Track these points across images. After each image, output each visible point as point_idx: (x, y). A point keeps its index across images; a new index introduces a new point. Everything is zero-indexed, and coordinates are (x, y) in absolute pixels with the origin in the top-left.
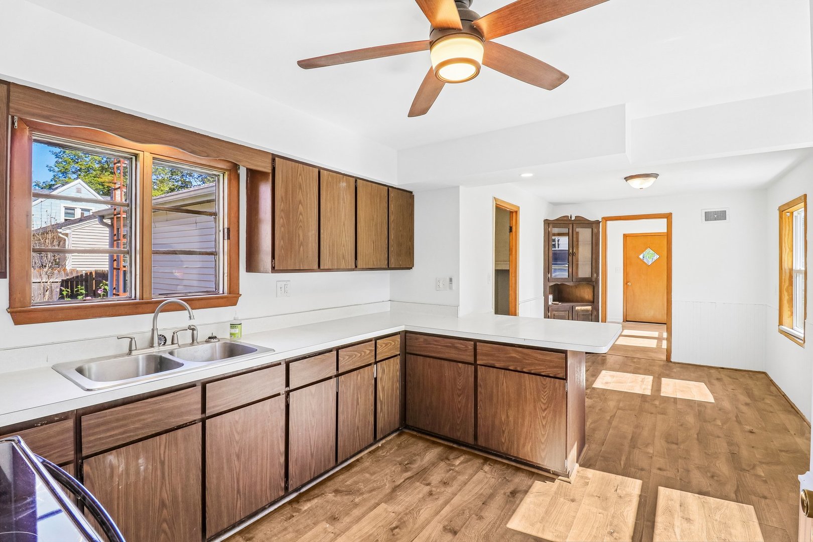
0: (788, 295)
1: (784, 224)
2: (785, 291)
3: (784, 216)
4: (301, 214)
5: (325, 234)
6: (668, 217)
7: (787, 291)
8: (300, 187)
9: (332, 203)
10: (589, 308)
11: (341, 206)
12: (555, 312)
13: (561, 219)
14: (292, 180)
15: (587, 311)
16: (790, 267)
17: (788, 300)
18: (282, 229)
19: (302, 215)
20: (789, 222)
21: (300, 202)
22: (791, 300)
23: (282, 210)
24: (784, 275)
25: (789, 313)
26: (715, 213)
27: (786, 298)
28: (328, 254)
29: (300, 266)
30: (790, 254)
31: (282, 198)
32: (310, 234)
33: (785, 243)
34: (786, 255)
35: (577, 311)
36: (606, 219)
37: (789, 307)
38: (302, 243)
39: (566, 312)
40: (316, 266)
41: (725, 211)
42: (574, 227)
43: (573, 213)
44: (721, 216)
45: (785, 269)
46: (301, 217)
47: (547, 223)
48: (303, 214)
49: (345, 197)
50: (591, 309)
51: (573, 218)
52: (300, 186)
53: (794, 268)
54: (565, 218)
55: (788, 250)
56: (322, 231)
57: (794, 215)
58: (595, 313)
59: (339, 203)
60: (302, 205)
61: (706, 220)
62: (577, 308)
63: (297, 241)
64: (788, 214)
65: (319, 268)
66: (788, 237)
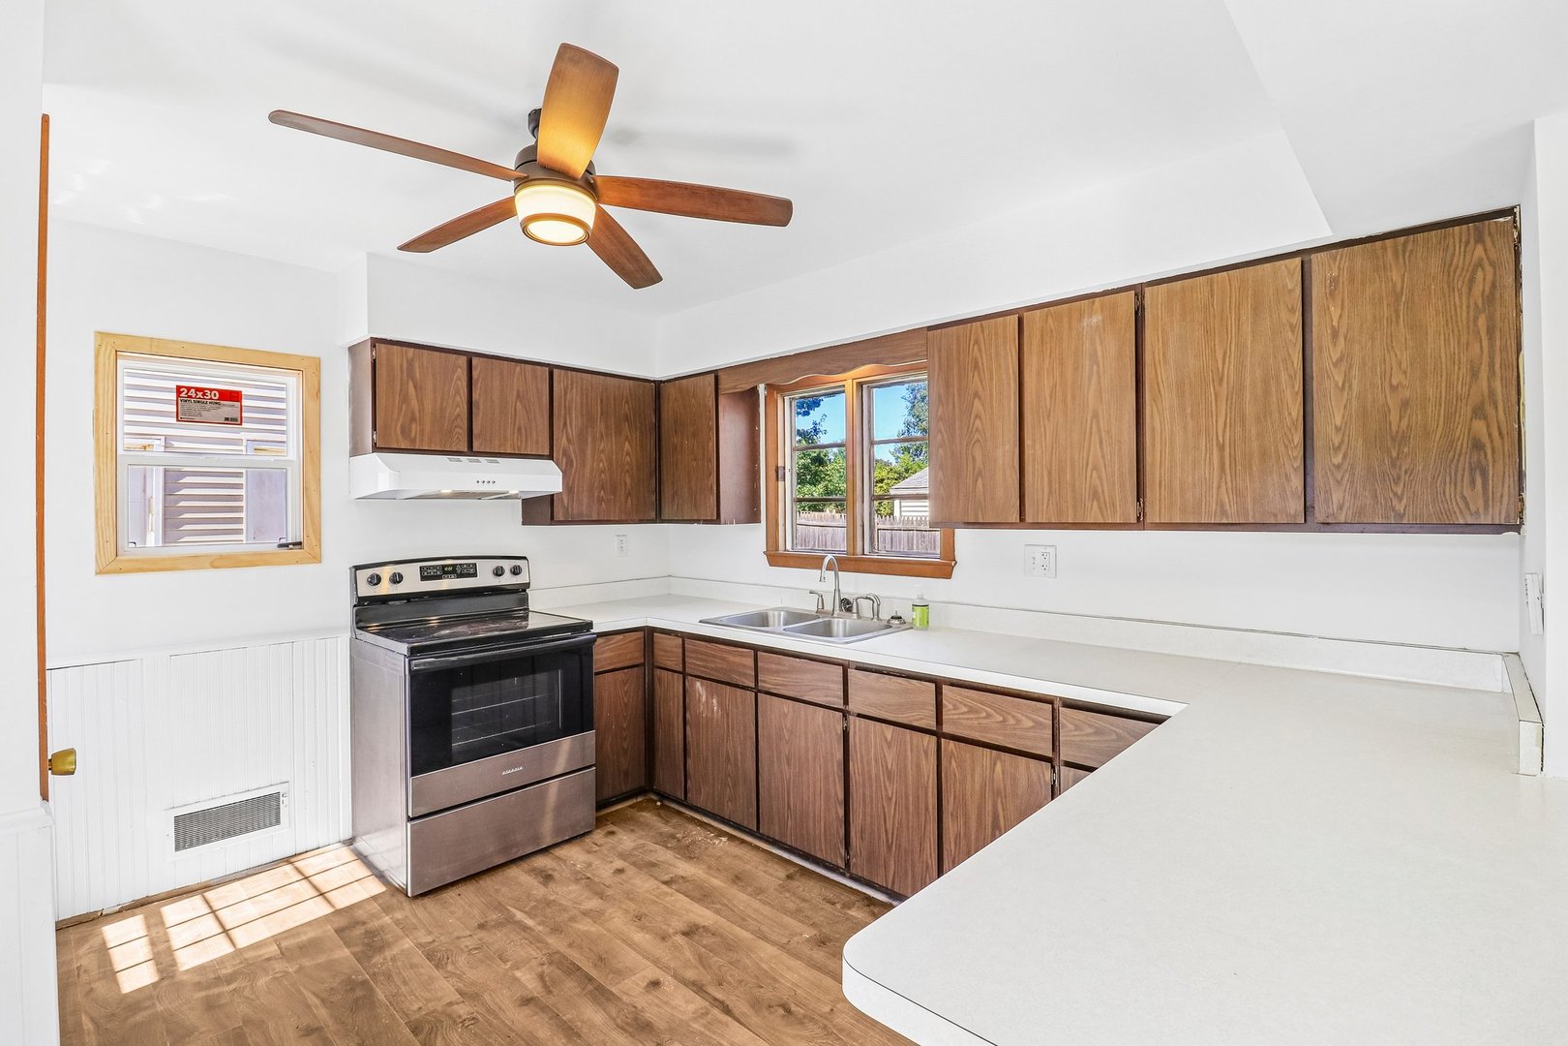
4: (977, 416)
5: (1037, 447)
8: (976, 367)
9: (1057, 373)
11: (1086, 374)
14: (959, 359)
18: (941, 451)
19: (980, 418)
21: (976, 395)
23: (941, 419)
28: (1046, 489)
29: (976, 516)
31: (939, 397)
32: (1000, 452)
38: (980, 473)
40: (1015, 517)
46: (978, 422)
48: (983, 417)
49: (1099, 348)
52: (976, 363)
56: (1028, 442)
59: (1077, 368)
60: (980, 399)
63: (970, 468)
65: (1022, 522)
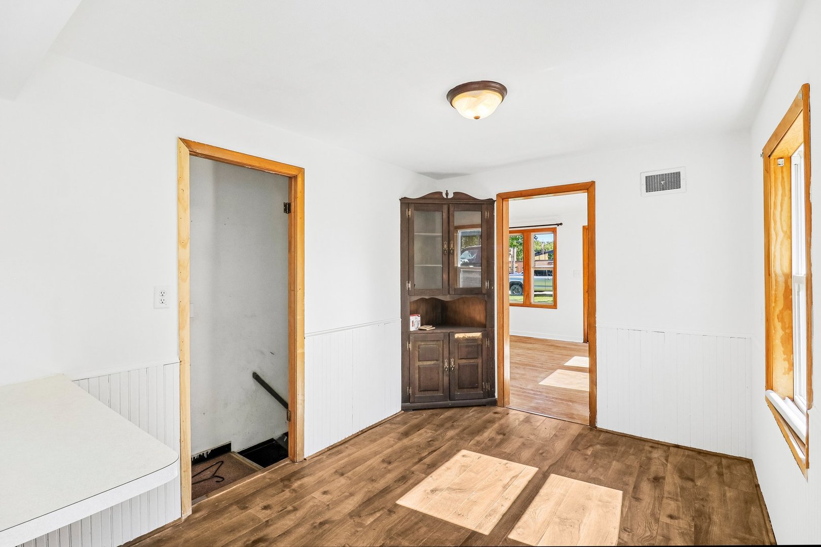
0: (784, 328)
1: (773, 184)
2: (776, 320)
3: (772, 167)
6: (589, 188)
7: (781, 319)
10: (478, 335)
12: (420, 343)
13: (430, 196)
15: (474, 340)
16: (786, 270)
17: (782, 338)
20: (783, 178)
22: (789, 339)
24: (774, 287)
25: (786, 365)
26: (662, 177)
27: (778, 333)
30: (787, 242)
33: (775, 224)
34: (778, 246)
35: (458, 340)
36: (505, 197)
37: (784, 353)
39: (438, 343)
41: (679, 173)
42: (451, 209)
43: (449, 188)
44: (672, 181)
45: (776, 275)
47: (406, 203)
50: (481, 337)
51: (451, 196)
53: (794, 273)
54: (436, 196)
55: (781, 235)
57: (793, 162)
58: (487, 343)
61: (648, 189)
62: (457, 336)
64: (781, 161)
66: (782, 210)
